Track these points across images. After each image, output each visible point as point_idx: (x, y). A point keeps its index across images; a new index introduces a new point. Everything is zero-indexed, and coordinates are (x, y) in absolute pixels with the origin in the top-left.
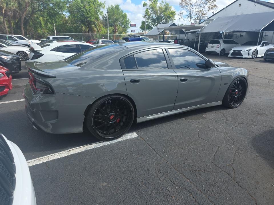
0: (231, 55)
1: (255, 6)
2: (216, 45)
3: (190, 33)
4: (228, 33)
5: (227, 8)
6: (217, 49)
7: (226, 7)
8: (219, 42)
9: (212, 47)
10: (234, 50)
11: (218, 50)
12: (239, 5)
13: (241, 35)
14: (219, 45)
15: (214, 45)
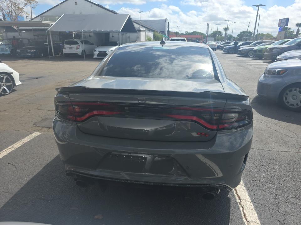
0: (97, 56)
1: (92, 6)
2: (75, 46)
3: (25, 31)
4: (76, 33)
5: (63, 4)
6: (77, 50)
7: (61, 3)
8: (76, 43)
9: (71, 48)
10: (99, 51)
11: (79, 52)
12: (75, 3)
13: (89, 35)
14: (79, 46)
15: (72, 46)
